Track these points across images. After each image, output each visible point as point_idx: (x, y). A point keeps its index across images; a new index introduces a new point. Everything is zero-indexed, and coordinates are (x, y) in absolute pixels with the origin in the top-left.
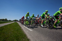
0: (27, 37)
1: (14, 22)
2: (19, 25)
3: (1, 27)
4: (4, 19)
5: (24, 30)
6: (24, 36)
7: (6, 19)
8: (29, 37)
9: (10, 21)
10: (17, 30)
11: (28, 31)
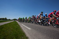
0: (26, 36)
1: (13, 21)
2: (18, 24)
3: (1, 26)
4: (4, 18)
5: (23, 29)
6: (23, 34)
7: (6, 18)
8: (27, 35)
9: (10, 20)
10: (16, 28)
11: (26, 30)
